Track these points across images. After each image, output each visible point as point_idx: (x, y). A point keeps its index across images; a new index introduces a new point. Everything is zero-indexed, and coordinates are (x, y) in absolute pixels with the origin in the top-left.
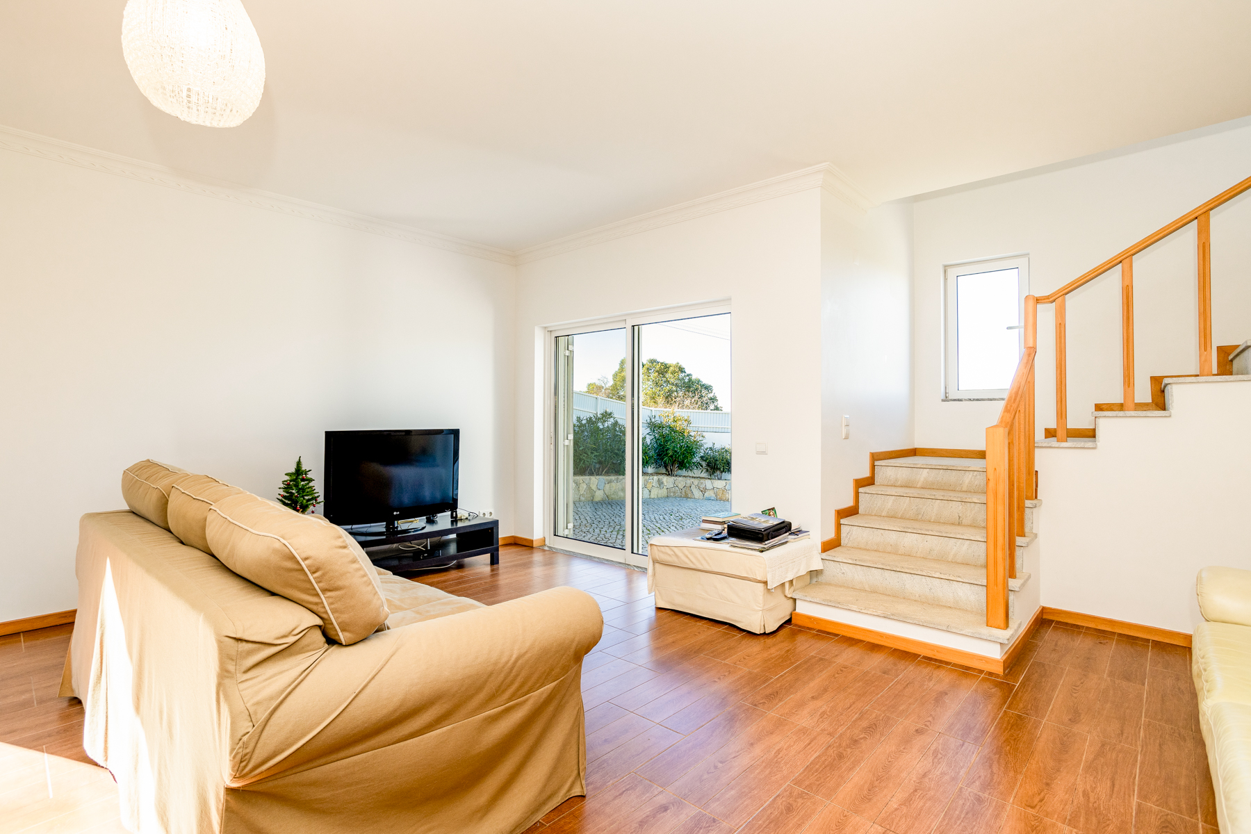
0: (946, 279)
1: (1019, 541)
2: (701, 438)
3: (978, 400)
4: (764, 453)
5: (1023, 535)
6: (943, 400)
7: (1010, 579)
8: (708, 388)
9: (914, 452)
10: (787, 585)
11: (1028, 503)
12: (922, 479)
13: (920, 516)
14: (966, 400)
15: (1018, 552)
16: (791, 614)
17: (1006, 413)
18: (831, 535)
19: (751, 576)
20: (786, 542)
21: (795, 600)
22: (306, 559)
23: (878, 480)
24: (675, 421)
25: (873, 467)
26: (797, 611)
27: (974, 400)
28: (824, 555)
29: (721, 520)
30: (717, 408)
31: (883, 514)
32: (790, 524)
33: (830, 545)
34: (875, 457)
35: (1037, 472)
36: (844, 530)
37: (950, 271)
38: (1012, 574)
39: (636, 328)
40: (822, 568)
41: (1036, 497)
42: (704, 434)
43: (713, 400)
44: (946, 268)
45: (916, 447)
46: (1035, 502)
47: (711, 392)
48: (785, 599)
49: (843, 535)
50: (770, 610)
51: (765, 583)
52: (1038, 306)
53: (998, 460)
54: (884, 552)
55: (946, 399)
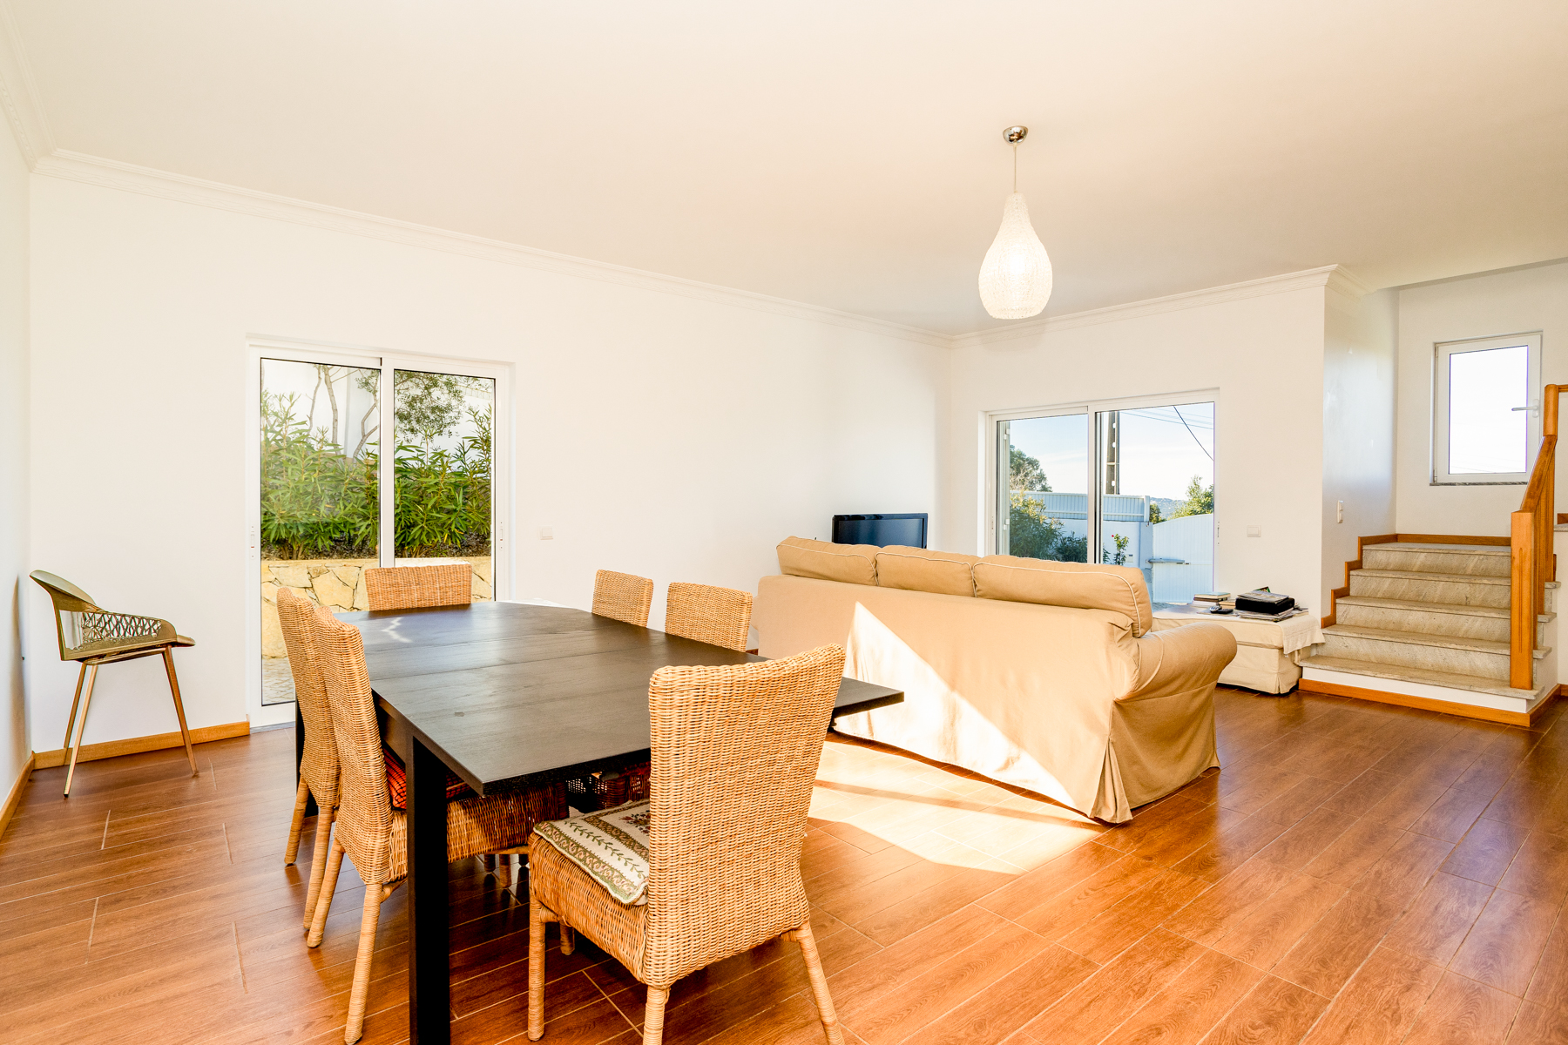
0: (1436, 357)
1: (1540, 618)
2: (1059, 526)
3: (1474, 484)
4: (1258, 536)
5: (1542, 613)
6: (1431, 485)
7: (1534, 651)
8: (1033, 463)
9: (1395, 538)
10: (1296, 653)
11: (1547, 585)
12: (1418, 563)
13: (1421, 598)
14: (1459, 484)
15: (1540, 628)
16: (1298, 682)
17: (1529, 500)
18: (1328, 613)
19: (1266, 643)
20: (1291, 617)
21: (1302, 668)
22: (1132, 585)
23: (1366, 565)
24: (1025, 506)
25: (1361, 551)
26: (1304, 677)
27: (1470, 484)
28: (1325, 631)
29: (1216, 597)
30: (1044, 489)
31: (1378, 596)
32: (1293, 601)
33: (1329, 622)
34: (1364, 541)
35: (1555, 555)
36: (1340, 609)
37: (1441, 349)
38: (1535, 647)
39: (1098, 414)
40: (1324, 641)
41: (1554, 580)
42: (1062, 521)
43: (1042, 478)
44: (1436, 346)
45: (1397, 532)
46: (1553, 583)
47: (1037, 468)
48: (1293, 666)
49: (1339, 614)
50: (1283, 674)
51: (1282, 649)
52: (1560, 394)
53: (1524, 542)
54: (1385, 629)
55: (1434, 483)
